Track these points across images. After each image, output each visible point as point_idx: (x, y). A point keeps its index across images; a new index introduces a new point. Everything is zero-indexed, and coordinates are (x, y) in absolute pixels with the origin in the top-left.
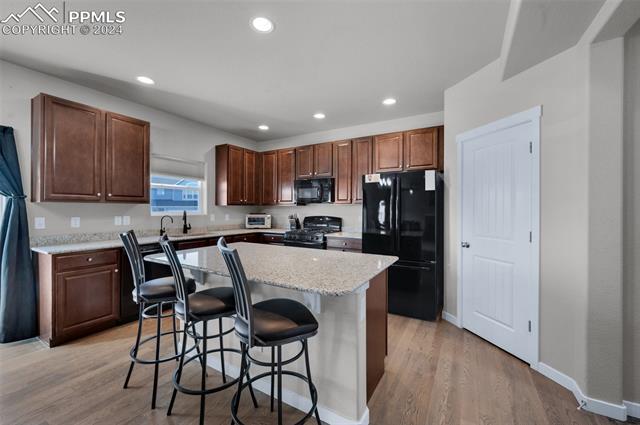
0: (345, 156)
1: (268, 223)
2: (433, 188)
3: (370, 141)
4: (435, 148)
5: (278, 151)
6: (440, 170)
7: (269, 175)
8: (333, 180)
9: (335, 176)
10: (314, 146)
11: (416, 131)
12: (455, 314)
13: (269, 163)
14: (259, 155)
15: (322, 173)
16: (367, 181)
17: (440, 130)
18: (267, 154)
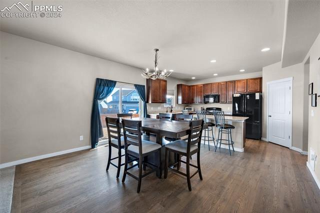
0: (224, 87)
1: (193, 110)
2: (258, 98)
3: (234, 82)
4: (259, 84)
5: (197, 85)
6: (261, 91)
7: (193, 93)
8: (219, 95)
9: (220, 94)
10: (211, 84)
11: (252, 79)
12: (266, 138)
13: (193, 90)
14: (189, 86)
15: (214, 93)
16: (234, 96)
17: (261, 79)
18: (192, 86)
